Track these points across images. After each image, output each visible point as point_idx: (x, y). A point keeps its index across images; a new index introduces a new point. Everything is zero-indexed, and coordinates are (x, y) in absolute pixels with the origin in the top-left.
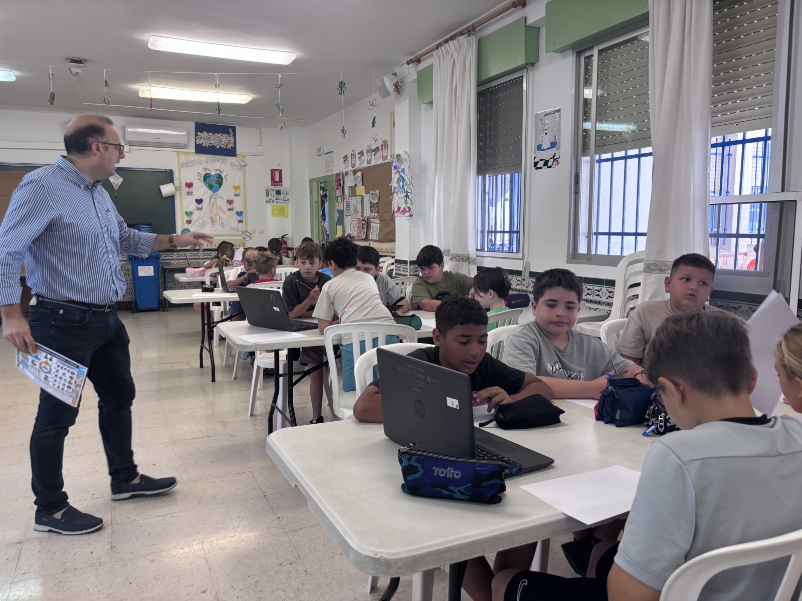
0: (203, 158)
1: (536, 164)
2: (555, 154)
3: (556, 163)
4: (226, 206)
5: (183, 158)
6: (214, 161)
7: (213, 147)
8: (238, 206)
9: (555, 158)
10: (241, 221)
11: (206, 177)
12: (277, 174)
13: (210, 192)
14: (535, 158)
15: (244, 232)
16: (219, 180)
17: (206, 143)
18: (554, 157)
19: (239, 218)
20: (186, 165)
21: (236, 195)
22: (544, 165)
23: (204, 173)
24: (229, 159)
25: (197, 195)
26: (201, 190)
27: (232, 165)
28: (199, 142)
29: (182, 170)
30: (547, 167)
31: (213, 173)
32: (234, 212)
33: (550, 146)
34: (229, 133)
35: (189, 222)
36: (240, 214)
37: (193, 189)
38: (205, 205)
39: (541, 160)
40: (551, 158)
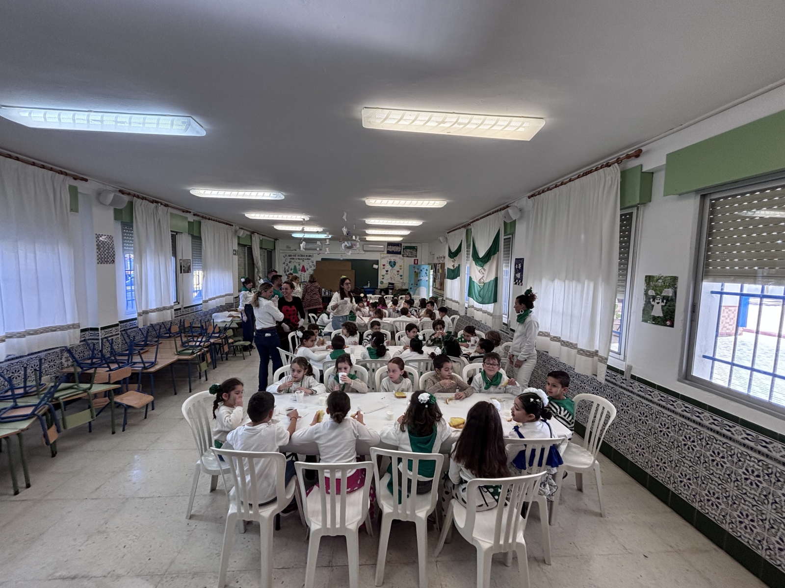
0: (389, 255)
4: (396, 273)
5: (382, 255)
6: (393, 256)
7: (393, 251)
8: (401, 273)
10: (401, 279)
11: (390, 262)
12: (416, 261)
13: (391, 268)
15: (402, 283)
16: (395, 263)
17: (391, 250)
19: (401, 278)
20: (383, 258)
21: (401, 269)
23: (389, 261)
24: (399, 256)
25: (386, 269)
26: (388, 267)
27: (400, 258)
28: (388, 249)
29: (382, 260)
31: (392, 261)
32: (399, 275)
34: (399, 246)
35: (383, 279)
36: (401, 276)
37: (385, 267)
38: (389, 272)
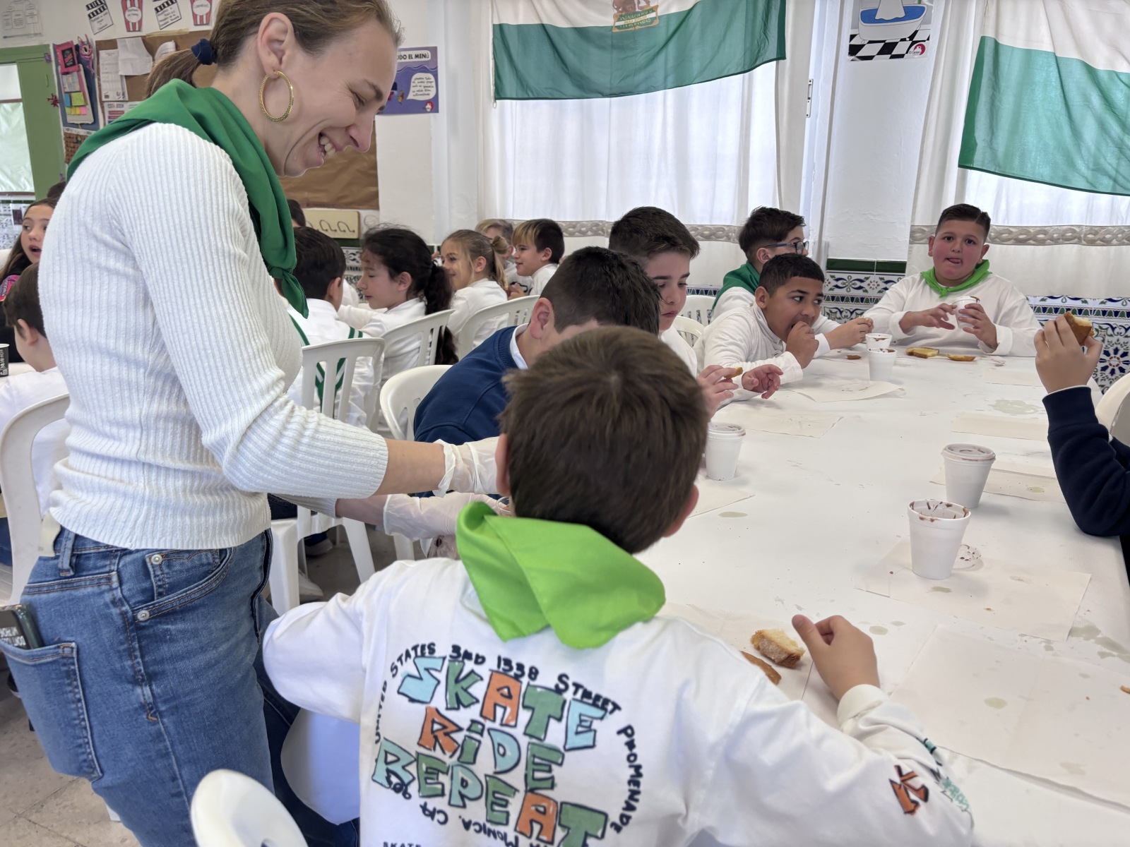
1: (854, 50)
2: (916, 32)
3: (919, 50)
9: (915, 39)
14: (852, 37)
18: (911, 37)
22: (881, 53)
30: (889, 56)
33: (902, 14)
39: (870, 42)
40: (903, 40)
